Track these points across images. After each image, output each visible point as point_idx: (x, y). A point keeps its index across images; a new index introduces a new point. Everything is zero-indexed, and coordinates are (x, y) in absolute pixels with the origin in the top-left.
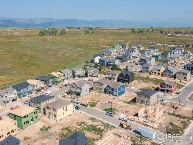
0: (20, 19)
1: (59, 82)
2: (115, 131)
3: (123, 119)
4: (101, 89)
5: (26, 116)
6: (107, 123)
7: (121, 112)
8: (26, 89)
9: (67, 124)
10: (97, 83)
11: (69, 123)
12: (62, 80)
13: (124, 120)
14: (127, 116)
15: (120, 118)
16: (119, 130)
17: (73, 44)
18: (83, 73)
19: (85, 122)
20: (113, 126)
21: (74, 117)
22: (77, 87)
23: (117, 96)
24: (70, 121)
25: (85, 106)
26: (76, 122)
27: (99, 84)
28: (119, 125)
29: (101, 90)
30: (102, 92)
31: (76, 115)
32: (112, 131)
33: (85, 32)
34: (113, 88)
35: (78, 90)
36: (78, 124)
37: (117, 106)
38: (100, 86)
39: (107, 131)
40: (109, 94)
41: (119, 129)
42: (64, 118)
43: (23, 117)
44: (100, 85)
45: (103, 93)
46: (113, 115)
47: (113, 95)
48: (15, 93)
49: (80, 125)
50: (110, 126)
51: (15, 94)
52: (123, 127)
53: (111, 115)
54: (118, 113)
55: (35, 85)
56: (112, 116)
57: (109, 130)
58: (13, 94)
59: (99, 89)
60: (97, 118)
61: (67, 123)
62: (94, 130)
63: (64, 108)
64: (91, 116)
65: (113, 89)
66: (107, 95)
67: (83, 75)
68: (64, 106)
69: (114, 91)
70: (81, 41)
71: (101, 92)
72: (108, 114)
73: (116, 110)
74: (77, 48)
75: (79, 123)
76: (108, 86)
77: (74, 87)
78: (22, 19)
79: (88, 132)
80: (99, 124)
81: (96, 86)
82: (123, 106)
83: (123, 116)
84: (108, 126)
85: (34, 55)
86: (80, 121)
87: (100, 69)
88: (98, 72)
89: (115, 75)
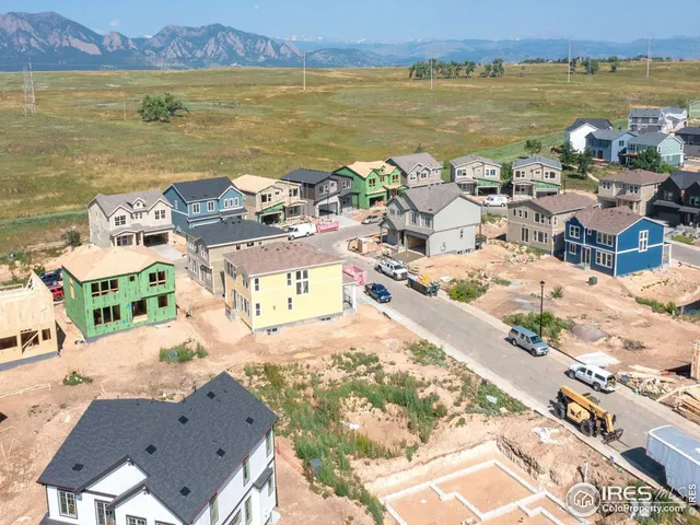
0: (378, 46)
1: (373, 201)
2: (514, 427)
3: (590, 373)
4: (541, 235)
5: (109, 285)
6: (484, 382)
7: (602, 341)
8: (211, 200)
9: (295, 353)
10: (523, 209)
11: (305, 350)
12: (388, 191)
13: (593, 379)
14: (624, 367)
15: (575, 366)
16: (538, 430)
17: (513, 100)
18: (490, 177)
19: (377, 359)
20: (512, 400)
21: (344, 327)
22: (416, 212)
23: (611, 272)
24: (312, 343)
25: (422, 289)
26: (333, 351)
27: (532, 213)
28: (551, 402)
29: (541, 240)
30: (544, 252)
31: (355, 322)
32: (495, 426)
33: (583, 69)
34: (594, 232)
35: (420, 226)
36: (340, 358)
37: (591, 314)
38: (537, 220)
39: (462, 422)
40: (575, 260)
41: (539, 422)
42: (291, 324)
43: (89, 285)
44: (537, 216)
45: (546, 256)
46: (539, 350)
47: (594, 267)
48: (163, 212)
49: (348, 367)
50: (493, 399)
51: (163, 217)
52: (569, 414)
53: (531, 345)
54: (580, 344)
55: (254, 194)
56: (532, 352)
57: (478, 418)
58: (152, 213)
59: (531, 238)
60: (449, 351)
61: (293, 348)
62: (399, 400)
63: (294, 275)
64: (422, 334)
65: (593, 238)
66: (567, 266)
67: (488, 186)
68: (292, 266)
69: (598, 249)
70: (550, 94)
71: (539, 252)
72: (518, 337)
73: (571, 328)
74: (523, 112)
75: (348, 355)
76: (574, 221)
77: (402, 212)
78: (384, 45)
79: (370, 405)
80: (441, 379)
81: (521, 222)
82: (626, 321)
83: (597, 361)
84: (482, 398)
85: (354, 126)
86: (359, 350)
87: (583, 172)
88: (558, 174)
89: (636, 188)
